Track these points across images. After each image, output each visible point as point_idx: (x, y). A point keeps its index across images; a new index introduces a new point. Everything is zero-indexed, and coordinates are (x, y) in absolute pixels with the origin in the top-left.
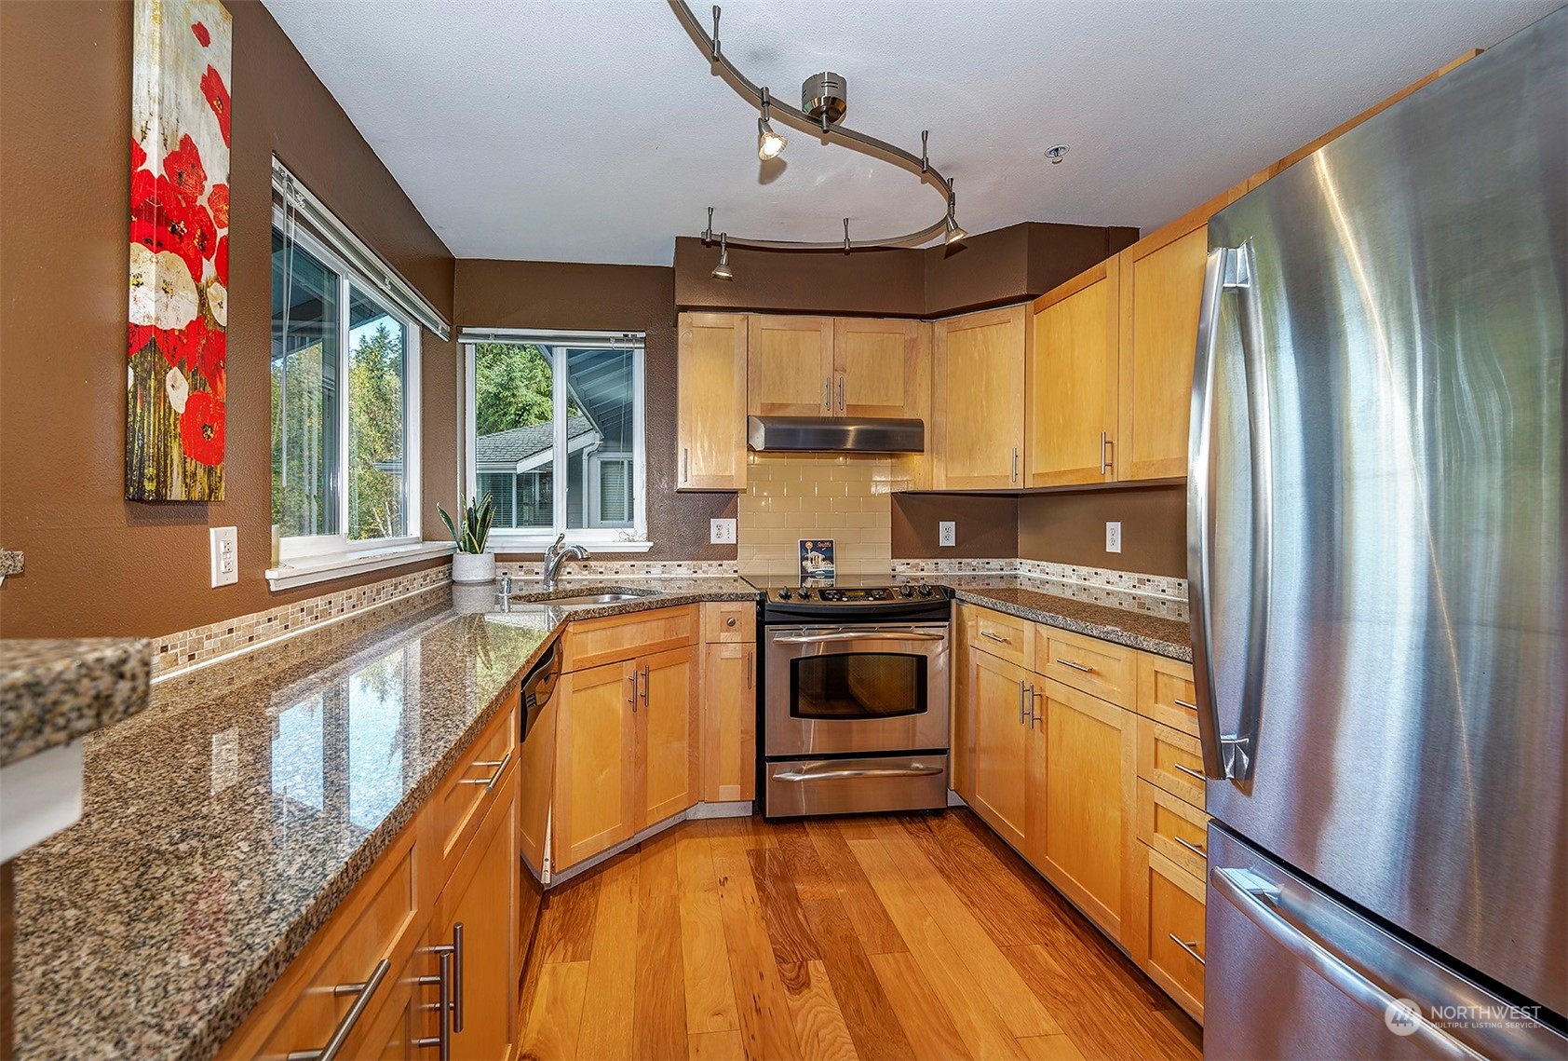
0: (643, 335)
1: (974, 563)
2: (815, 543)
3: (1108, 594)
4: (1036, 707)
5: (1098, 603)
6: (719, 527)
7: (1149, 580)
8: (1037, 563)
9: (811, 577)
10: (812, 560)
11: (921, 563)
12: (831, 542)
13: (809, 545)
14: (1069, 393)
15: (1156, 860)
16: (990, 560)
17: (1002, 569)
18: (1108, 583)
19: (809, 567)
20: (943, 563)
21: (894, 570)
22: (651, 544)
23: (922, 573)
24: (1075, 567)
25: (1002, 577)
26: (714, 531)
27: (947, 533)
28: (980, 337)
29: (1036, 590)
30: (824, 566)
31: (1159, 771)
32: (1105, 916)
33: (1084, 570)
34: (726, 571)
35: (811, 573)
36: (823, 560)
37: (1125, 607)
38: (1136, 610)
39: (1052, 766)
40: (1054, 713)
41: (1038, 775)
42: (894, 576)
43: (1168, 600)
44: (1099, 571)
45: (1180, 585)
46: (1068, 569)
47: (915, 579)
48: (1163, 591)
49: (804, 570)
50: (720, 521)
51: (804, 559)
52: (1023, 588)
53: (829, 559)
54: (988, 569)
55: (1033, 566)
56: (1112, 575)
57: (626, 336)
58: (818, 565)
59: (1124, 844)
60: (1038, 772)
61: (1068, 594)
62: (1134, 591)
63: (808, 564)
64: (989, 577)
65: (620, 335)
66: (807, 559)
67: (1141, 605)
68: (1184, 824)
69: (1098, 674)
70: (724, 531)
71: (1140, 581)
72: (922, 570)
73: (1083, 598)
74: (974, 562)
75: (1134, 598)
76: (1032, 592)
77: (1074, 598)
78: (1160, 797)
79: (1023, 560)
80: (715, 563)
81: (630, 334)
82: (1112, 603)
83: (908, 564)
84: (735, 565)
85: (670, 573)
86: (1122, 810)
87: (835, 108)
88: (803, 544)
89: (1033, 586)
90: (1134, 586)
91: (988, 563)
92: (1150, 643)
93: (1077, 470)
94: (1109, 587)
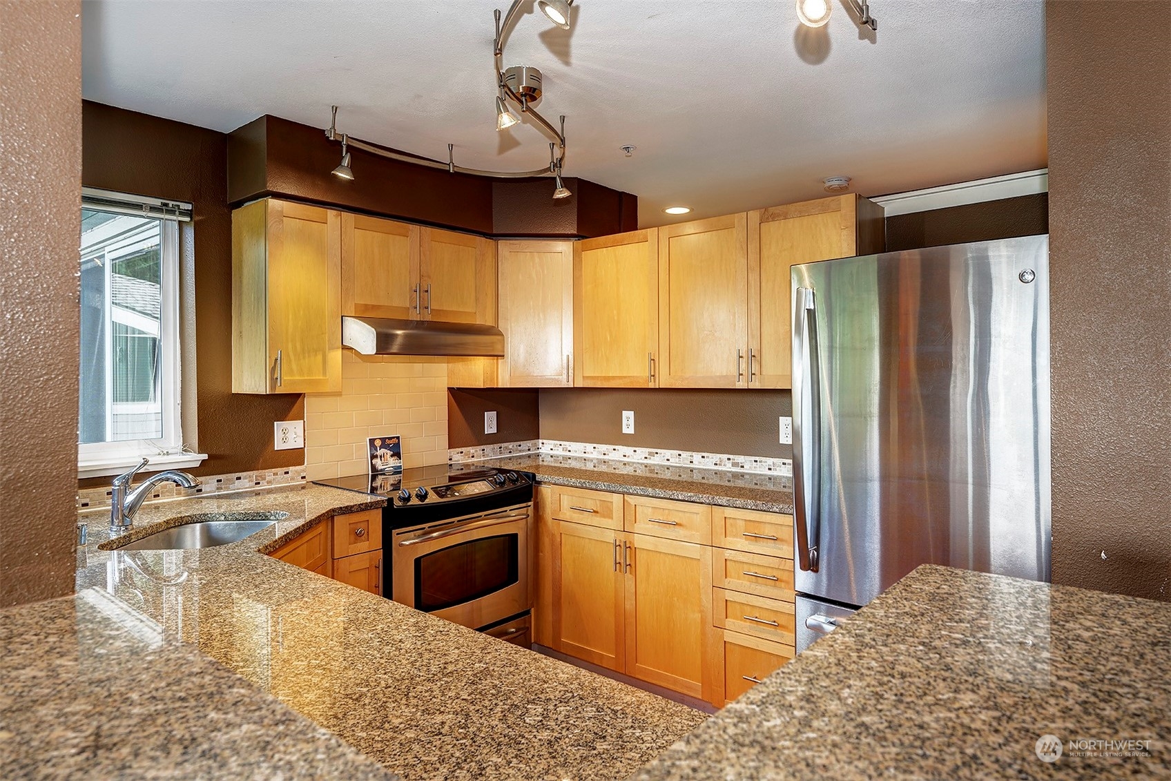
0: (189, 207)
1: (511, 447)
2: (383, 440)
3: (625, 464)
4: (626, 557)
5: (617, 471)
6: (284, 431)
7: (657, 453)
8: (559, 443)
9: (381, 474)
10: (381, 457)
11: (472, 450)
12: (398, 438)
13: (378, 443)
14: (616, 318)
15: (729, 637)
16: (521, 443)
17: (529, 450)
18: (625, 456)
19: (378, 463)
20: (488, 448)
21: (450, 459)
22: (205, 456)
23: (473, 460)
24: (595, 445)
25: (529, 457)
26: (278, 435)
27: (490, 423)
28: (537, 260)
29: (559, 465)
30: (393, 462)
31: (728, 579)
32: (689, 687)
33: (603, 448)
34: (292, 479)
35: (381, 470)
36: (392, 456)
37: (639, 473)
38: (648, 475)
39: (640, 597)
40: (641, 558)
41: (628, 607)
42: (451, 465)
43: (672, 466)
44: (616, 447)
45: (680, 455)
46: (589, 447)
47: (467, 466)
48: (668, 460)
49: (374, 468)
50: (285, 424)
51: (373, 457)
52: (545, 464)
53: (397, 454)
54: (520, 451)
55: (555, 445)
56: (628, 450)
57: (166, 205)
58: (387, 462)
59: (703, 633)
60: (629, 605)
61: (590, 466)
62: (646, 461)
63: (377, 462)
64: (520, 457)
65: (157, 202)
66: (376, 456)
67: (652, 471)
68: (745, 607)
69: (680, 525)
70: (291, 435)
71: (650, 454)
72: (473, 457)
73: (603, 468)
74: (510, 445)
75: (646, 466)
76: (555, 467)
77: (596, 469)
78: (729, 595)
79: (544, 441)
80: (281, 471)
81: (171, 203)
82: (628, 470)
83: (462, 452)
84: (304, 471)
85: (228, 489)
86: (701, 612)
87: (532, 94)
88: (372, 441)
89: (556, 461)
90: (646, 458)
91: (520, 446)
92: (723, 500)
93: (625, 377)
94: (626, 459)
